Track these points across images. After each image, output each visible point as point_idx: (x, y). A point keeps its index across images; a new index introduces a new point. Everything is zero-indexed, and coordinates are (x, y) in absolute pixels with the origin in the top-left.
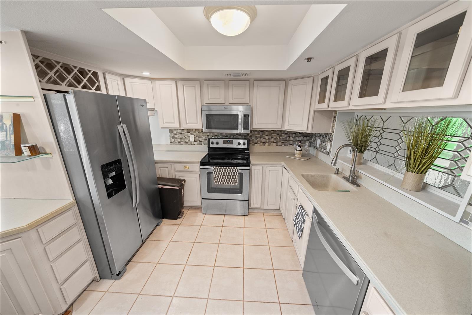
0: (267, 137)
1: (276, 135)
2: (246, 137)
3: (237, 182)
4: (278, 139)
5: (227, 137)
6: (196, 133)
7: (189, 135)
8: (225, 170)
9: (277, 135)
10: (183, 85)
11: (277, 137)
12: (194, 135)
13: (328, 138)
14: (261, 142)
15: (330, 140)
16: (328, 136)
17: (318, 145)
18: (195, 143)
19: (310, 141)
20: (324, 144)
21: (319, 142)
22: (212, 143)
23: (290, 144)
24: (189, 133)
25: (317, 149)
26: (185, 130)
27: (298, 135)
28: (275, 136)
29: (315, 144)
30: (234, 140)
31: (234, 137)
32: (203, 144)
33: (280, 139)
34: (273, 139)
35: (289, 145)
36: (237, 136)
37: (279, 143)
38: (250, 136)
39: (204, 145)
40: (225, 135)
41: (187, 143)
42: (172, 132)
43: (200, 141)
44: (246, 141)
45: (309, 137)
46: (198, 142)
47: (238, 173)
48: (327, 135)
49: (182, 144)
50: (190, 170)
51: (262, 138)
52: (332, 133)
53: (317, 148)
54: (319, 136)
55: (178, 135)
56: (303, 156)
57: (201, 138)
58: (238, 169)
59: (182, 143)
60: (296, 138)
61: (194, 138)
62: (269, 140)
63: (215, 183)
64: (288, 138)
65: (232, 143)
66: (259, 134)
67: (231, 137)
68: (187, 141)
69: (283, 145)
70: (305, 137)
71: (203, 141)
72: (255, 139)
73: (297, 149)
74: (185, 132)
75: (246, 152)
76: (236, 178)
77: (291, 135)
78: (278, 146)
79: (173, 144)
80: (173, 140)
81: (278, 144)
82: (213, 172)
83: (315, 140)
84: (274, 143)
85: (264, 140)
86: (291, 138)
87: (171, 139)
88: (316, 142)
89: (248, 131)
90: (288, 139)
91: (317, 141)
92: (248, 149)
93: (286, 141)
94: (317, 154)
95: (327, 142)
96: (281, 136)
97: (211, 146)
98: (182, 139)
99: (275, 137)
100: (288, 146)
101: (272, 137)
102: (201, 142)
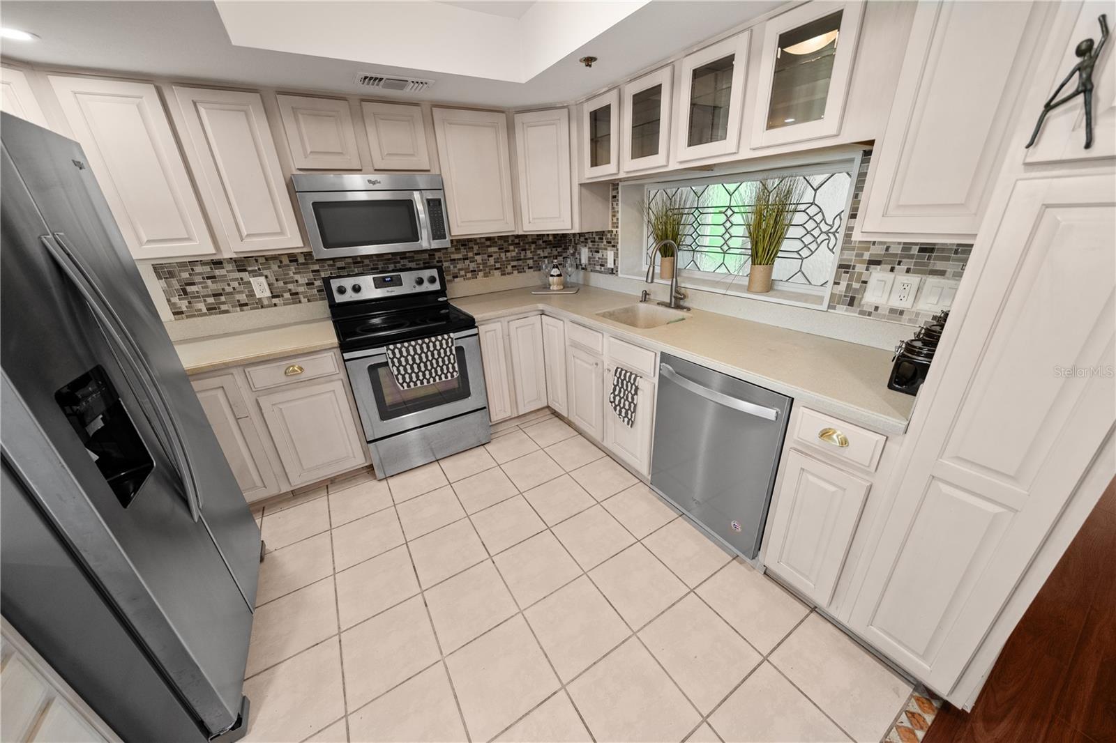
0: (478, 258)
1: (495, 249)
2: (428, 263)
3: (457, 369)
4: (504, 259)
5: (377, 268)
6: (269, 268)
7: (245, 280)
9: (499, 249)
10: (195, 103)
11: (500, 255)
12: (266, 277)
13: (605, 241)
14: (467, 270)
15: (613, 244)
16: (604, 237)
17: (584, 261)
18: (275, 301)
19: (564, 255)
20: (598, 256)
21: (585, 253)
22: (342, 291)
23: (529, 268)
24: (245, 270)
25: (583, 269)
26: (225, 265)
27: (541, 245)
28: (494, 252)
29: (578, 260)
30: (401, 274)
31: (398, 268)
32: (304, 300)
33: (506, 258)
34: (492, 261)
35: (527, 270)
36: (402, 262)
37: (507, 267)
38: (437, 259)
39: (309, 301)
40: (368, 265)
41: (246, 305)
42: (171, 274)
43: (294, 291)
44: (434, 272)
45: (561, 247)
46: (287, 295)
47: (453, 348)
48: (601, 234)
49: (226, 312)
50: (308, 374)
51: (467, 262)
52: (614, 230)
53: (583, 266)
54: (582, 242)
55: (200, 283)
56: (566, 286)
57: (292, 282)
58: (452, 339)
59: (224, 307)
60: (539, 252)
61: (269, 285)
62: (484, 264)
63: (402, 388)
64: (523, 253)
65: (397, 282)
66: (460, 253)
67: (388, 267)
68: (243, 298)
69: (515, 272)
70: (554, 247)
71: (301, 289)
72: (452, 267)
73: (552, 273)
74: (227, 271)
75: (440, 299)
76: (452, 361)
77: (527, 247)
78: (504, 274)
79: (187, 317)
80: (186, 302)
81: (505, 271)
83: (576, 253)
84: (496, 269)
85: (473, 266)
86: (529, 255)
87: (175, 300)
88: (577, 256)
89: (445, 243)
90: (522, 257)
91: (579, 254)
92: (442, 292)
93: (520, 263)
94: (586, 279)
95: (606, 249)
96: (508, 251)
97: (339, 299)
98: (221, 295)
99: (495, 256)
100: (525, 272)
101: (489, 256)
102: (297, 294)
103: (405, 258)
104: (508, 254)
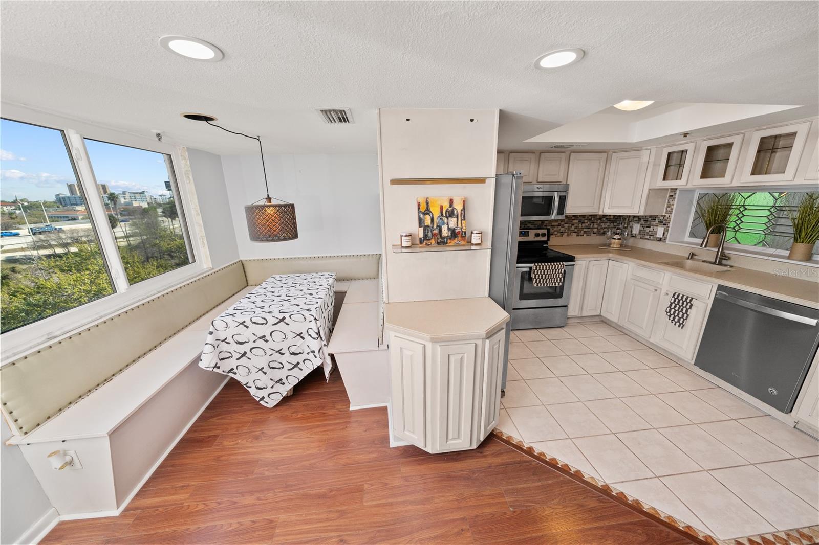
0: (566, 226)
1: (577, 221)
2: (543, 226)
4: (580, 227)
9: (579, 221)
11: (578, 225)
13: (657, 221)
14: (558, 232)
15: (664, 223)
16: (657, 219)
17: (635, 232)
20: (649, 229)
21: (636, 228)
23: (594, 233)
28: (576, 223)
30: (530, 231)
33: (582, 226)
34: (573, 228)
36: (528, 225)
37: (581, 232)
44: (545, 231)
45: (616, 222)
48: (655, 217)
51: (560, 227)
52: (667, 215)
53: (634, 235)
54: (636, 221)
56: (622, 246)
60: (602, 224)
62: (569, 229)
64: (592, 225)
65: (528, 234)
69: (585, 235)
72: (551, 229)
73: (614, 237)
75: (544, 245)
77: (595, 221)
78: (579, 236)
81: (579, 234)
83: (629, 226)
84: (574, 232)
85: (562, 230)
86: (596, 226)
88: (629, 229)
89: (562, 217)
90: (591, 227)
91: (632, 228)
92: (546, 242)
93: (589, 230)
95: (658, 226)
96: (584, 223)
99: (576, 225)
100: (591, 235)
101: (572, 225)
103: (530, 223)
104: (583, 225)
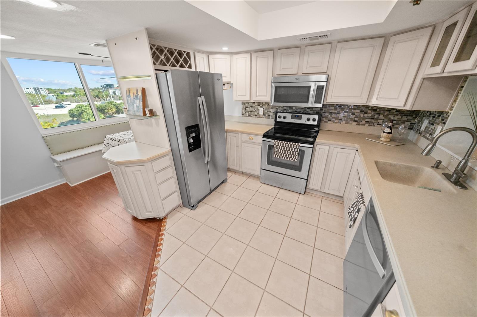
1: (359, 111)
2: (318, 112)
3: (297, 158)
4: (362, 117)
5: (297, 111)
6: (265, 106)
7: (258, 108)
8: (286, 145)
9: (361, 111)
10: (257, 57)
11: (360, 114)
12: (264, 108)
13: (441, 118)
14: (337, 118)
15: (444, 122)
16: (441, 116)
17: (423, 128)
18: (263, 116)
19: (413, 122)
20: (433, 127)
21: (426, 123)
22: (280, 117)
23: (378, 124)
24: (259, 106)
25: (420, 133)
26: (255, 103)
27: (394, 113)
28: (357, 113)
29: (420, 127)
30: (303, 115)
31: (305, 112)
32: (271, 118)
34: (353, 116)
35: (376, 125)
36: (308, 110)
37: (362, 121)
38: (323, 111)
39: (272, 118)
40: (294, 109)
41: (256, 116)
42: (244, 104)
43: (269, 114)
44: (317, 117)
45: (412, 116)
46: (267, 115)
47: (299, 149)
48: (441, 113)
49: (252, 117)
51: (338, 115)
52: (450, 111)
53: (421, 132)
54: (427, 116)
55: (249, 107)
56: (392, 140)
57: (269, 111)
58: (299, 146)
59: (252, 115)
60: (390, 116)
61: (264, 111)
62: (348, 117)
63: (275, 156)
64: (377, 116)
65: (300, 118)
66: (336, 110)
67: (301, 112)
68: (256, 113)
69: (367, 125)
70: (404, 115)
71: (271, 114)
72: (329, 116)
73: (385, 131)
74: (255, 105)
75: (315, 129)
76: (296, 155)
77: (382, 112)
78: (359, 125)
79: (244, 116)
80: (245, 112)
81: (360, 123)
82: (274, 145)
83: (421, 122)
84: (354, 121)
85: (341, 117)
87: (243, 111)
88: (420, 124)
89: (320, 106)
90: (376, 118)
91: (422, 123)
92: (318, 126)
93: (373, 120)
94: (417, 140)
95: (438, 124)
96: (367, 113)
97: (278, 120)
98: (252, 112)
100: (374, 126)
101: (352, 114)
102: (269, 115)
103: (309, 109)
104: (366, 115)
